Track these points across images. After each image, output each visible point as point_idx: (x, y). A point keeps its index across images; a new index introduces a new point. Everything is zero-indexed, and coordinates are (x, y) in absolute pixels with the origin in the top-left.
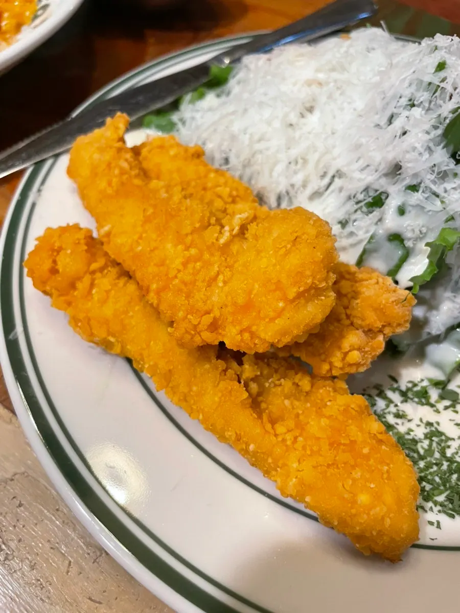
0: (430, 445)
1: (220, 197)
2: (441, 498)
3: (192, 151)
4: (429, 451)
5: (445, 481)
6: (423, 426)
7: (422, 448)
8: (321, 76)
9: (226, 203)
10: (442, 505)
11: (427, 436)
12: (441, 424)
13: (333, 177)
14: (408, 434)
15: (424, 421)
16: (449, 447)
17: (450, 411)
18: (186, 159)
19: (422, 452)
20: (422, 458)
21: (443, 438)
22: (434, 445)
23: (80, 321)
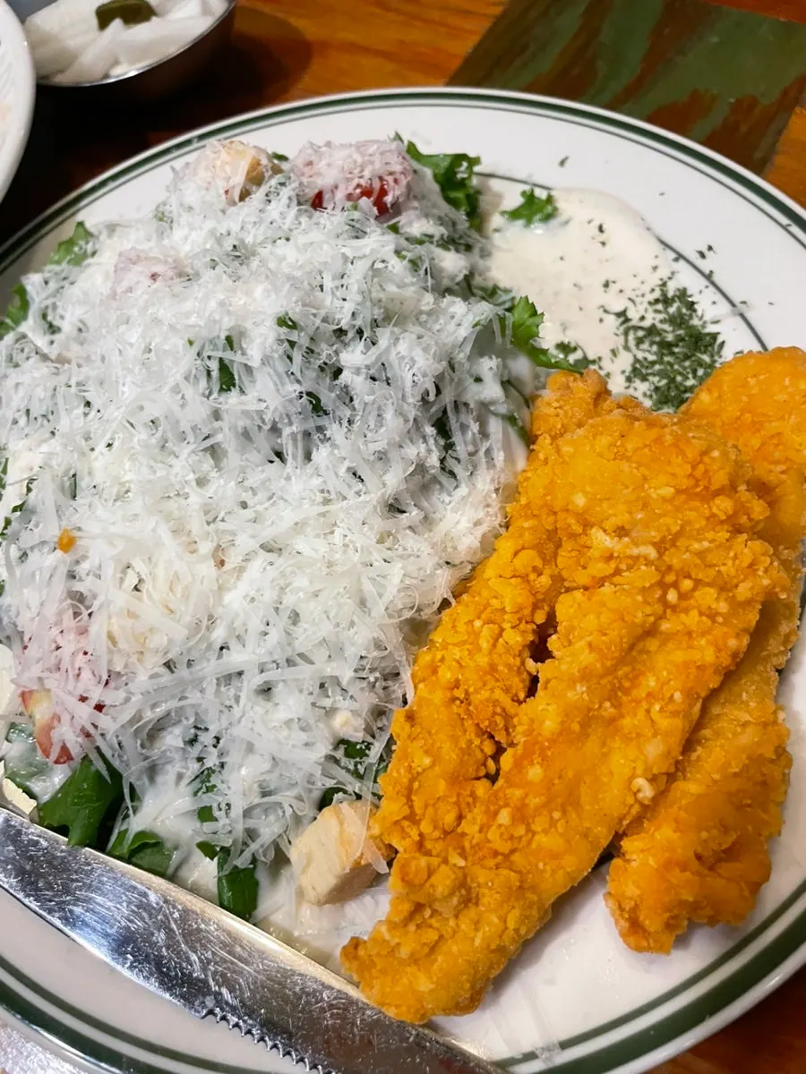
0: (654, 375)
2: (706, 358)
4: (661, 374)
5: (687, 357)
6: (633, 385)
7: (659, 381)
10: (712, 356)
11: (644, 379)
12: (624, 368)
14: (651, 396)
15: (627, 384)
16: (646, 359)
17: (602, 364)
19: (664, 382)
20: (672, 380)
21: (638, 366)
22: (650, 371)
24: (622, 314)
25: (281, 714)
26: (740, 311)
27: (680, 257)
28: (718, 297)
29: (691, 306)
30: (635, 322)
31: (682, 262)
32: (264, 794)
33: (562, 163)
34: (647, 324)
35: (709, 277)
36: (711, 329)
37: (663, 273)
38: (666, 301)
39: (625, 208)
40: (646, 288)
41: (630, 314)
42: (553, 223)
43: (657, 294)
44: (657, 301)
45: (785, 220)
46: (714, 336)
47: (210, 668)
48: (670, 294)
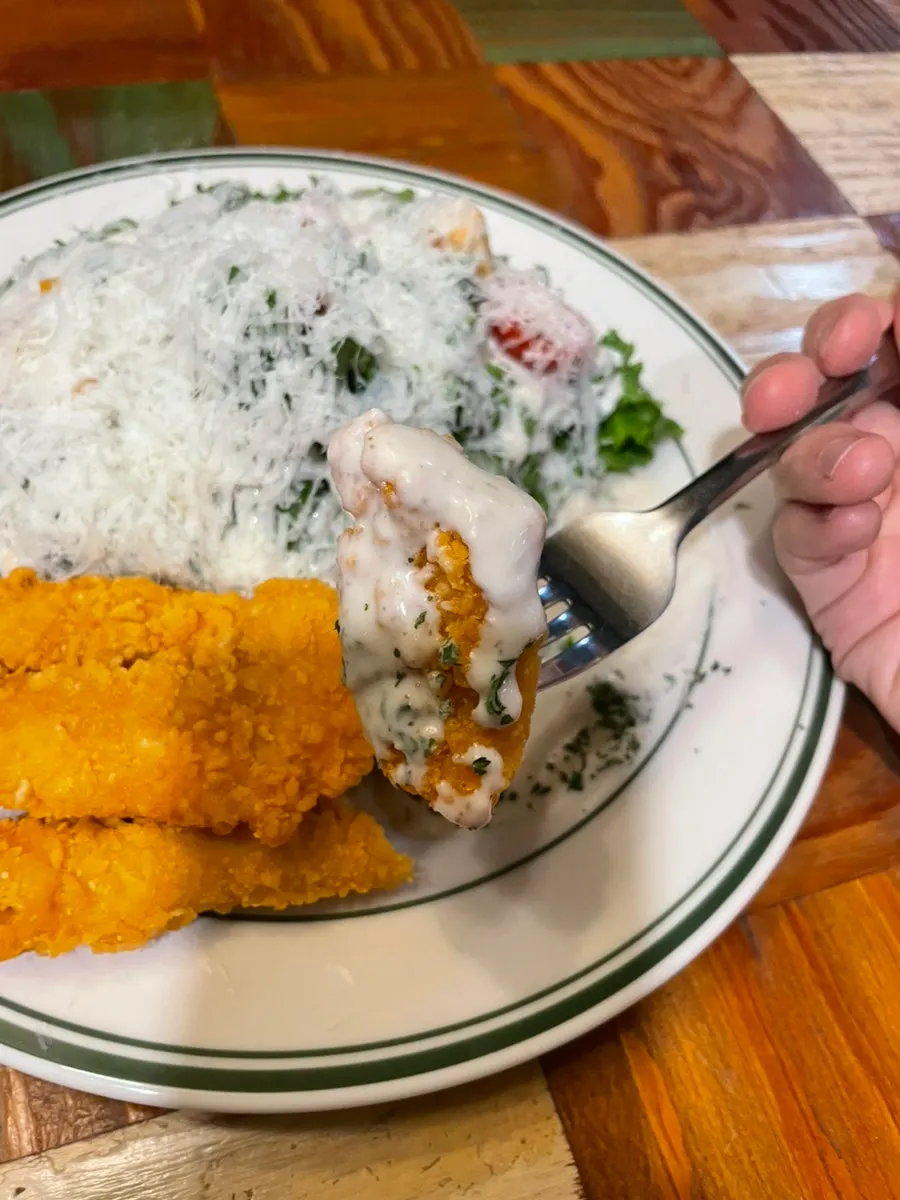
1: (125, 620)
3: (16, 581)
8: (87, 371)
9: (142, 622)
13: (233, 496)
18: (18, 600)
23: (114, 935)
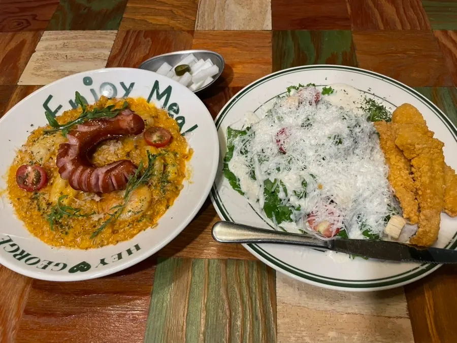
5: (380, 112)
10: (385, 110)
24: (361, 107)
25: (376, 204)
26: (384, 99)
27: (365, 92)
28: (378, 98)
29: (374, 101)
30: (365, 108)
31: (366, 93)
32: (377, 222)
33: (326, 79)
34: (368, 108)
35: (374, 94)
36: (380, 105)
37: (364, 96)
38: (369, 102)
39: (347, 85)
40: (362, 101)
41: (363, 107)
42: (334, 93)
43: (365, 101)
44: (366, 103)
45: (382, 79)
46: (383, 106)
47: (360, 200)
48: (368, 100)
